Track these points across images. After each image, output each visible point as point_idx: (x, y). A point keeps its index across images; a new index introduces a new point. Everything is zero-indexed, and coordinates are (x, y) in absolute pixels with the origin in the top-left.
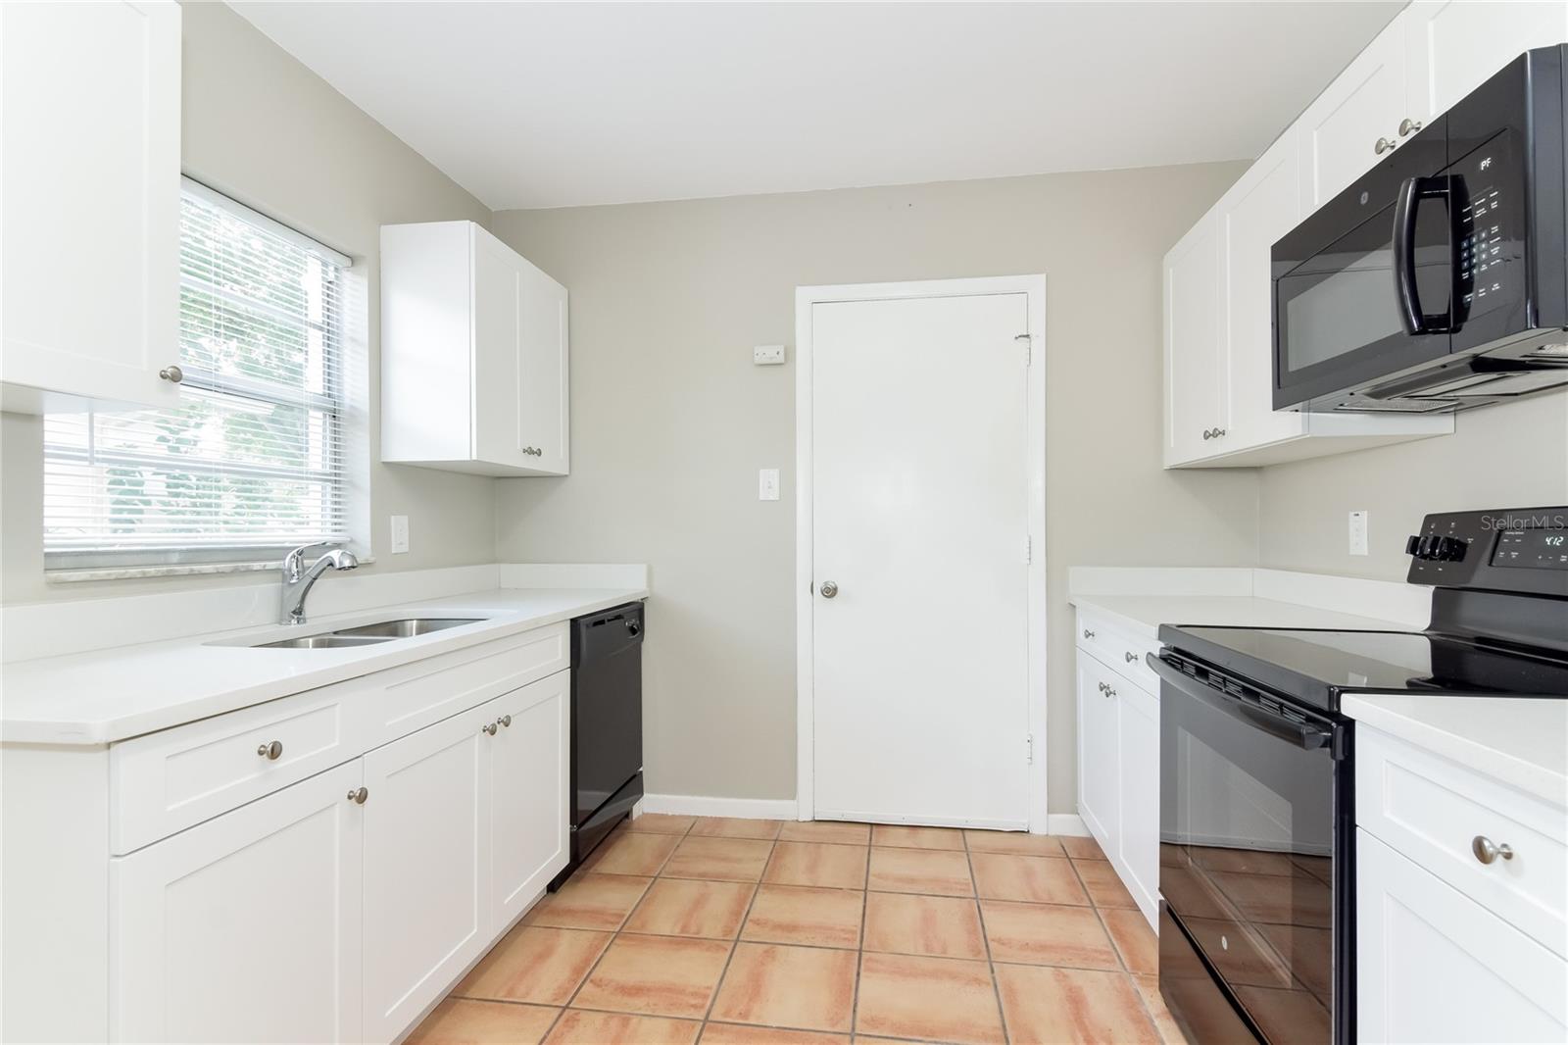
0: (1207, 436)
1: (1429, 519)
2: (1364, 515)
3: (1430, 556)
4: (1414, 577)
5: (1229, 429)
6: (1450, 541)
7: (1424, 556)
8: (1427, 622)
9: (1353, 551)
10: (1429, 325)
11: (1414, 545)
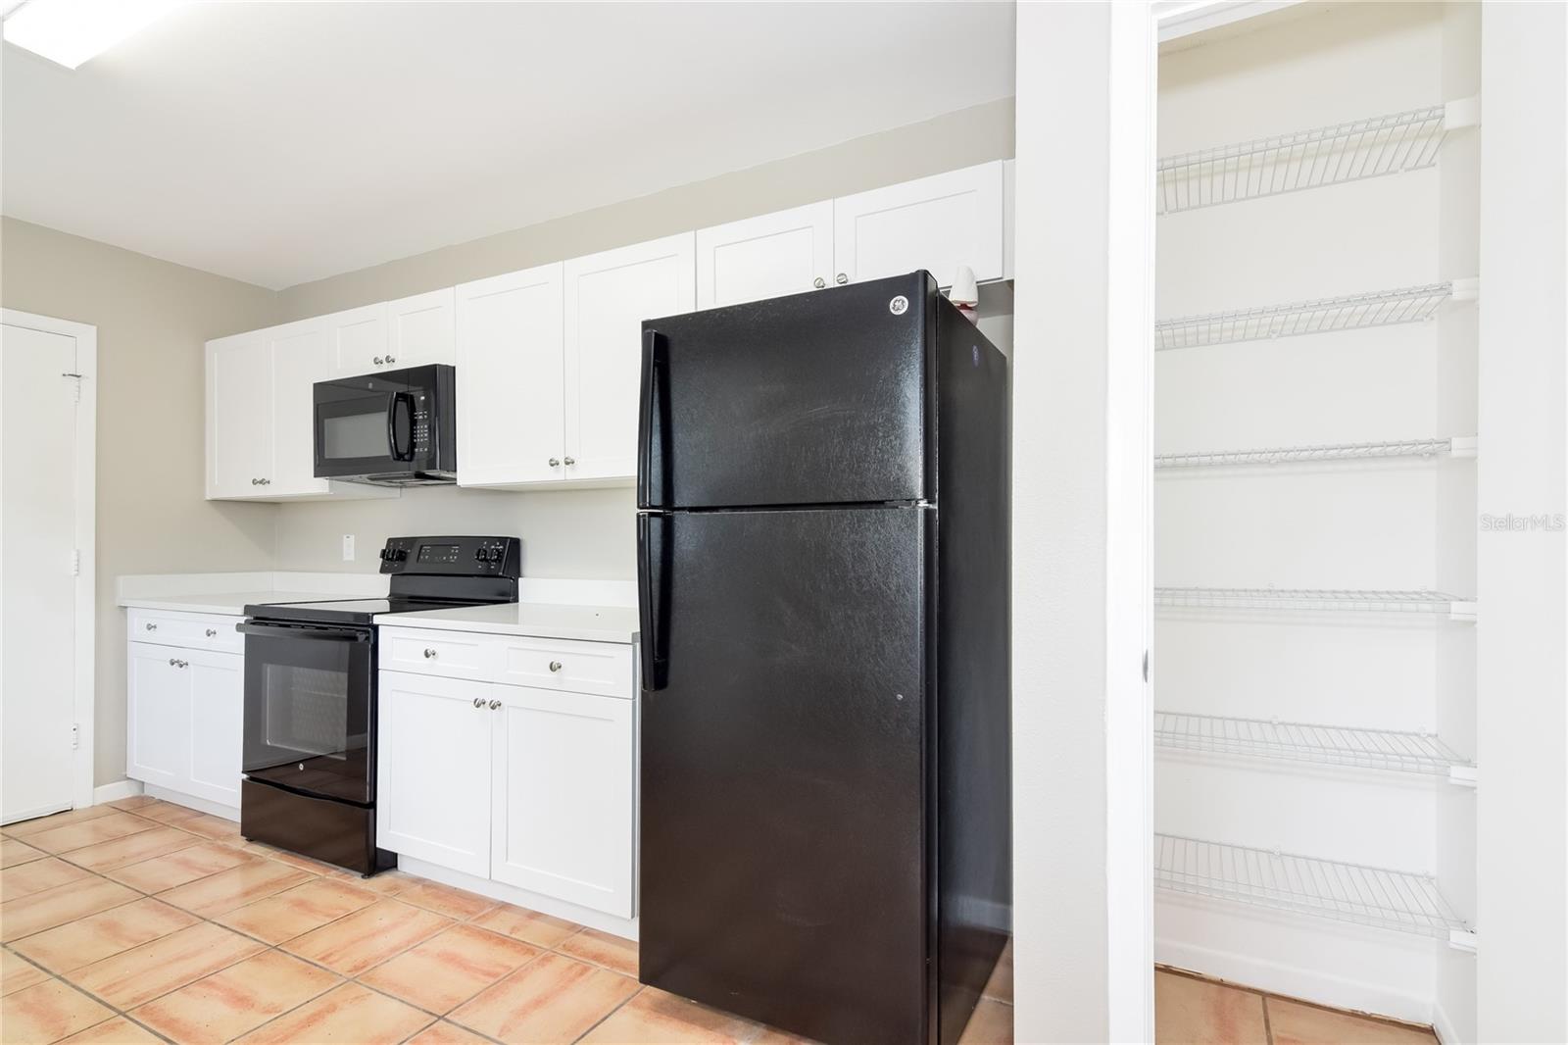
0: (254, 482)
1: (390, 540)
2: (352, 537)
3: (391, 559)
4: (383, 570)
5: (273, 480)
6: (400, 552)
7: (388, 559)
8: (388, 593)
9: (346, 558)
10: (399, 457)
11: (384, 554)
